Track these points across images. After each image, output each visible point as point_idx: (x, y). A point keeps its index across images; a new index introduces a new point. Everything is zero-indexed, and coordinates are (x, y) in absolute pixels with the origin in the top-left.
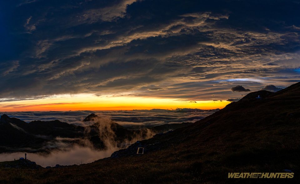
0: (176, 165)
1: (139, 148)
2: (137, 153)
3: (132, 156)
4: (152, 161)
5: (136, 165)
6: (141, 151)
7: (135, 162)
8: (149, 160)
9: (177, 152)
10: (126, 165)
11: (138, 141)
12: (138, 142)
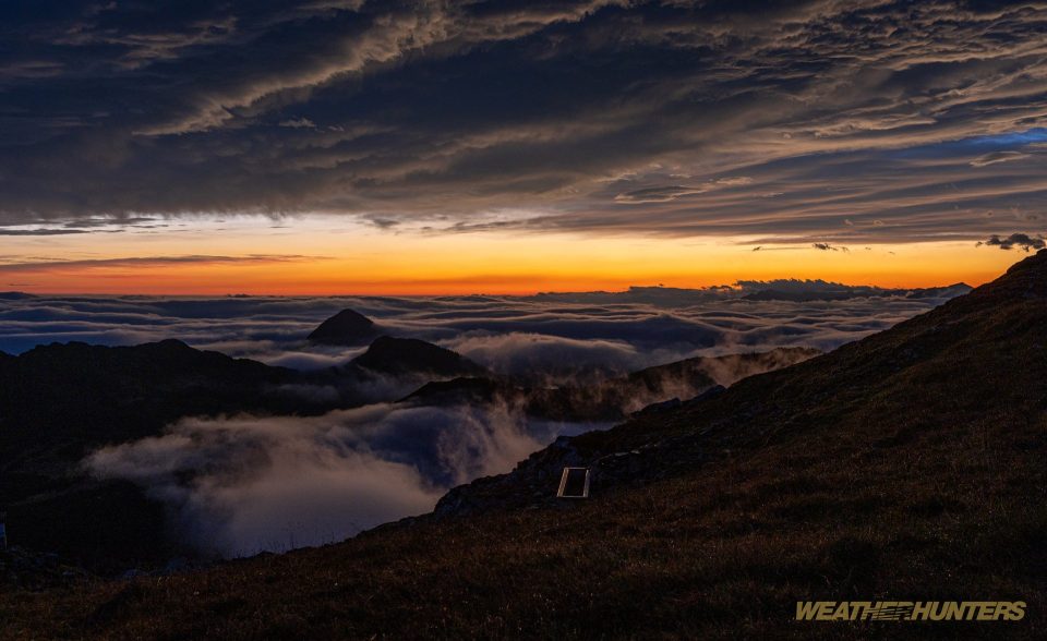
0: (744, 550)
1: (566, 470)
2: (560, 493)
3: (534, 507)
4: (629, 531)
5: (551, 549)
6: (575, 483)
7: (547, 533)
8: (616, 524)
9: (745, 488)
10: (506, 549)
11: (560, 439)
12: (564, 445)
